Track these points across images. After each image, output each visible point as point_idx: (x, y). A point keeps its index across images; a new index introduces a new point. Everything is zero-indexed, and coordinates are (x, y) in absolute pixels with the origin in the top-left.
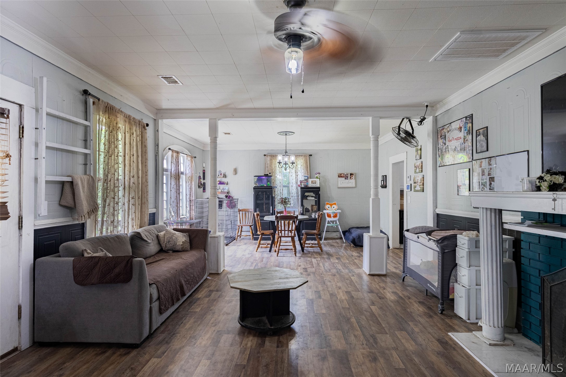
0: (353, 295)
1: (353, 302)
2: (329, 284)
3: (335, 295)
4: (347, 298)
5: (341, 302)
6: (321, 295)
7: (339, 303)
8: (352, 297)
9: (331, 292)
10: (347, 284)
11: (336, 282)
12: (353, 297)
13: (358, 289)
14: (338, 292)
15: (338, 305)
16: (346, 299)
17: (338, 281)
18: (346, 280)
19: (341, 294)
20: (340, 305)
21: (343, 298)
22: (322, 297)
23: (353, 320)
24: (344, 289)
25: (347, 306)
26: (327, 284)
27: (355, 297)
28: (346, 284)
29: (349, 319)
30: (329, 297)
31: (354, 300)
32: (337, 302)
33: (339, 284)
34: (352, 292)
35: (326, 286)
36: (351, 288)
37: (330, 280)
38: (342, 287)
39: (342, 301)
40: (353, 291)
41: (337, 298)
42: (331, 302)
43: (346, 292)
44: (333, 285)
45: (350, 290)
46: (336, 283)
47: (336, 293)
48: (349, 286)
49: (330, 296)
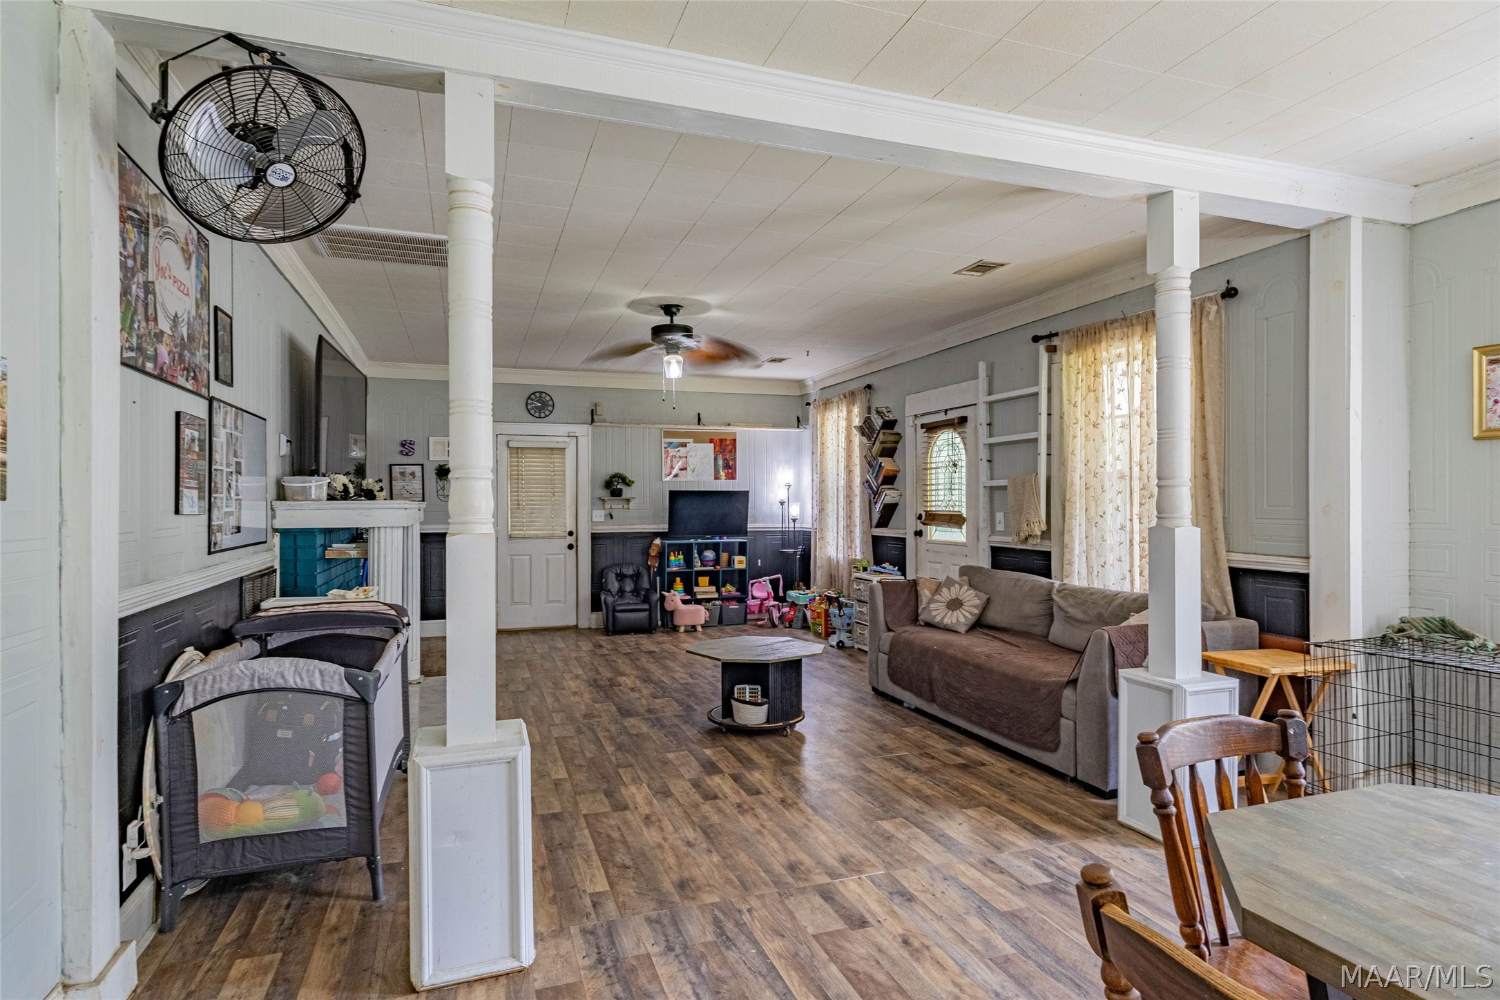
0: (606, 801)
1: (608, 782)
2: (690, 834)
3: (656, 794)
4: (623, 789)
5: (639, 777)
6: (694, 790)
7: (642, 775)
8: (608, 794)
9: (670, 801)
10: (625, 842)
11: (666, 845)
12: (606, 795)
13: (588, 823)
14: (650, 804)
15: (644, 769)
16: (625, 784)
17: (658, 852)
18: (628, 862)
19: (639, 799)
20: (639, 772)
21: (633, 789)
22: (688, 785)
23: (610, 749)
24: (632, 818)
25: (621, 771)
26: (694, 830)
27: (602, 796)
28: (629, 839)
29: (618, 750)
30: (671, 788)
31: (605, 786)
32: (647, 777)
33: (651, 836)
34: (608, 809)
35: (696, 820)
36: (611, 827)
37: (690, 850)
38: (642, 824)
39: (636, 780)
40: (604, 814)
41: (649, 787)
42: (662, 775)
43: (626, 808)
44: (671, 828)
45: (615, 814)
46: (665, 839)
47: (655, 801)
48: (615, 835)
49: (669, 789)
